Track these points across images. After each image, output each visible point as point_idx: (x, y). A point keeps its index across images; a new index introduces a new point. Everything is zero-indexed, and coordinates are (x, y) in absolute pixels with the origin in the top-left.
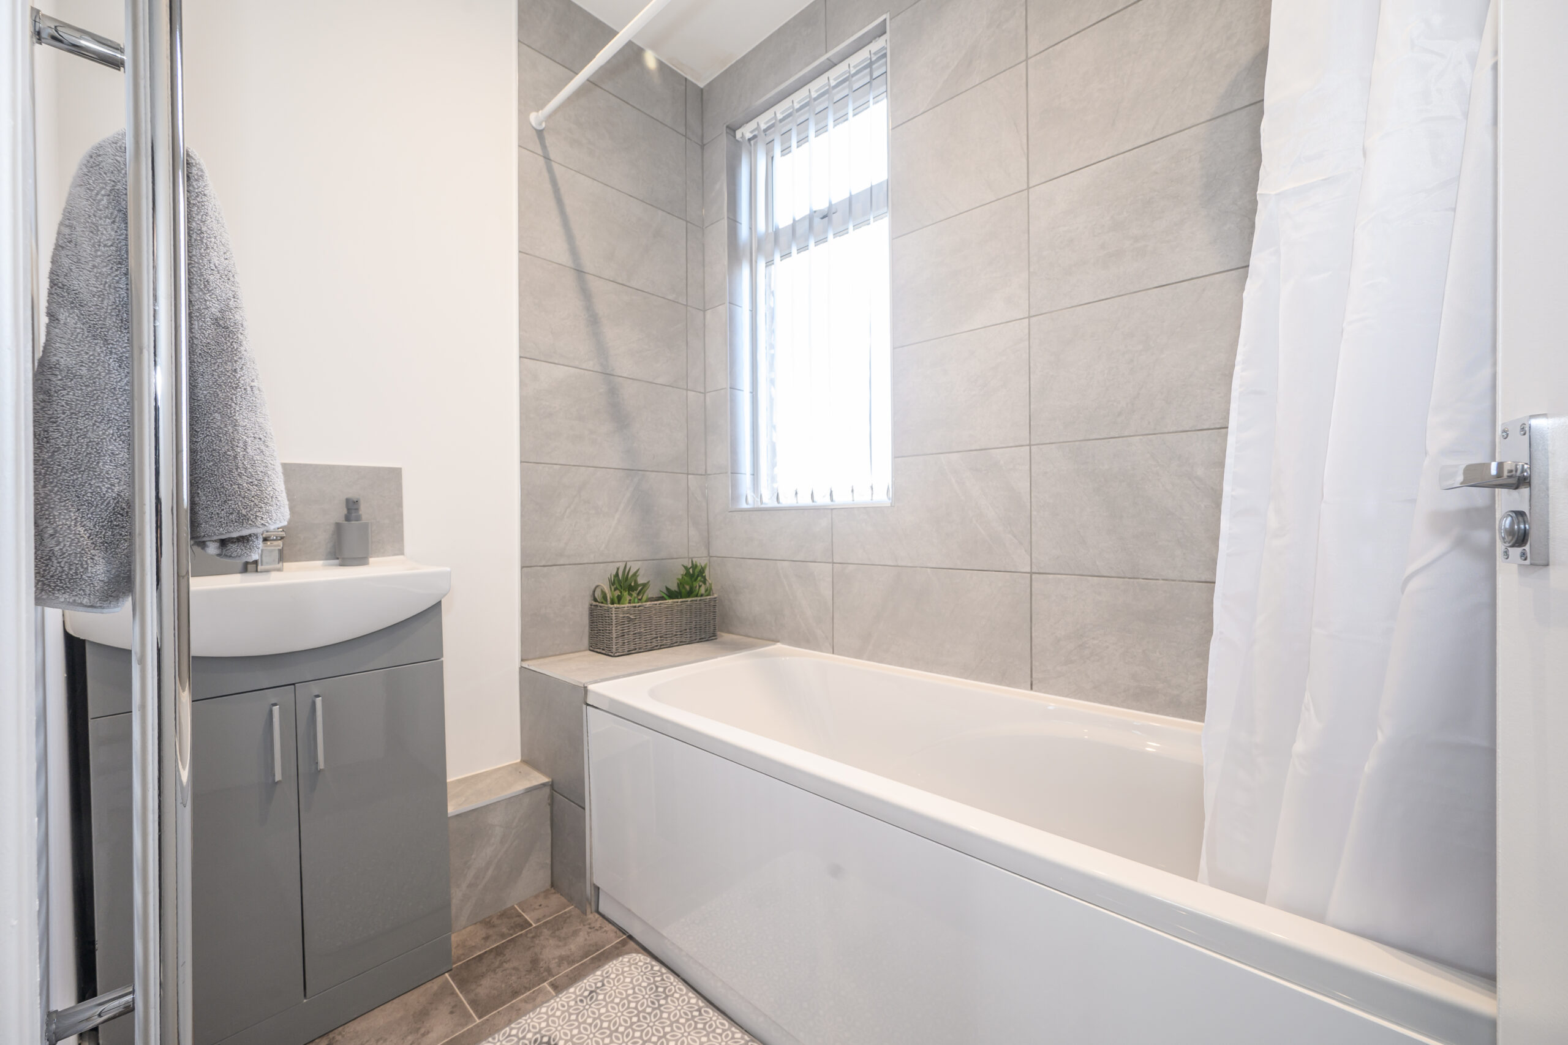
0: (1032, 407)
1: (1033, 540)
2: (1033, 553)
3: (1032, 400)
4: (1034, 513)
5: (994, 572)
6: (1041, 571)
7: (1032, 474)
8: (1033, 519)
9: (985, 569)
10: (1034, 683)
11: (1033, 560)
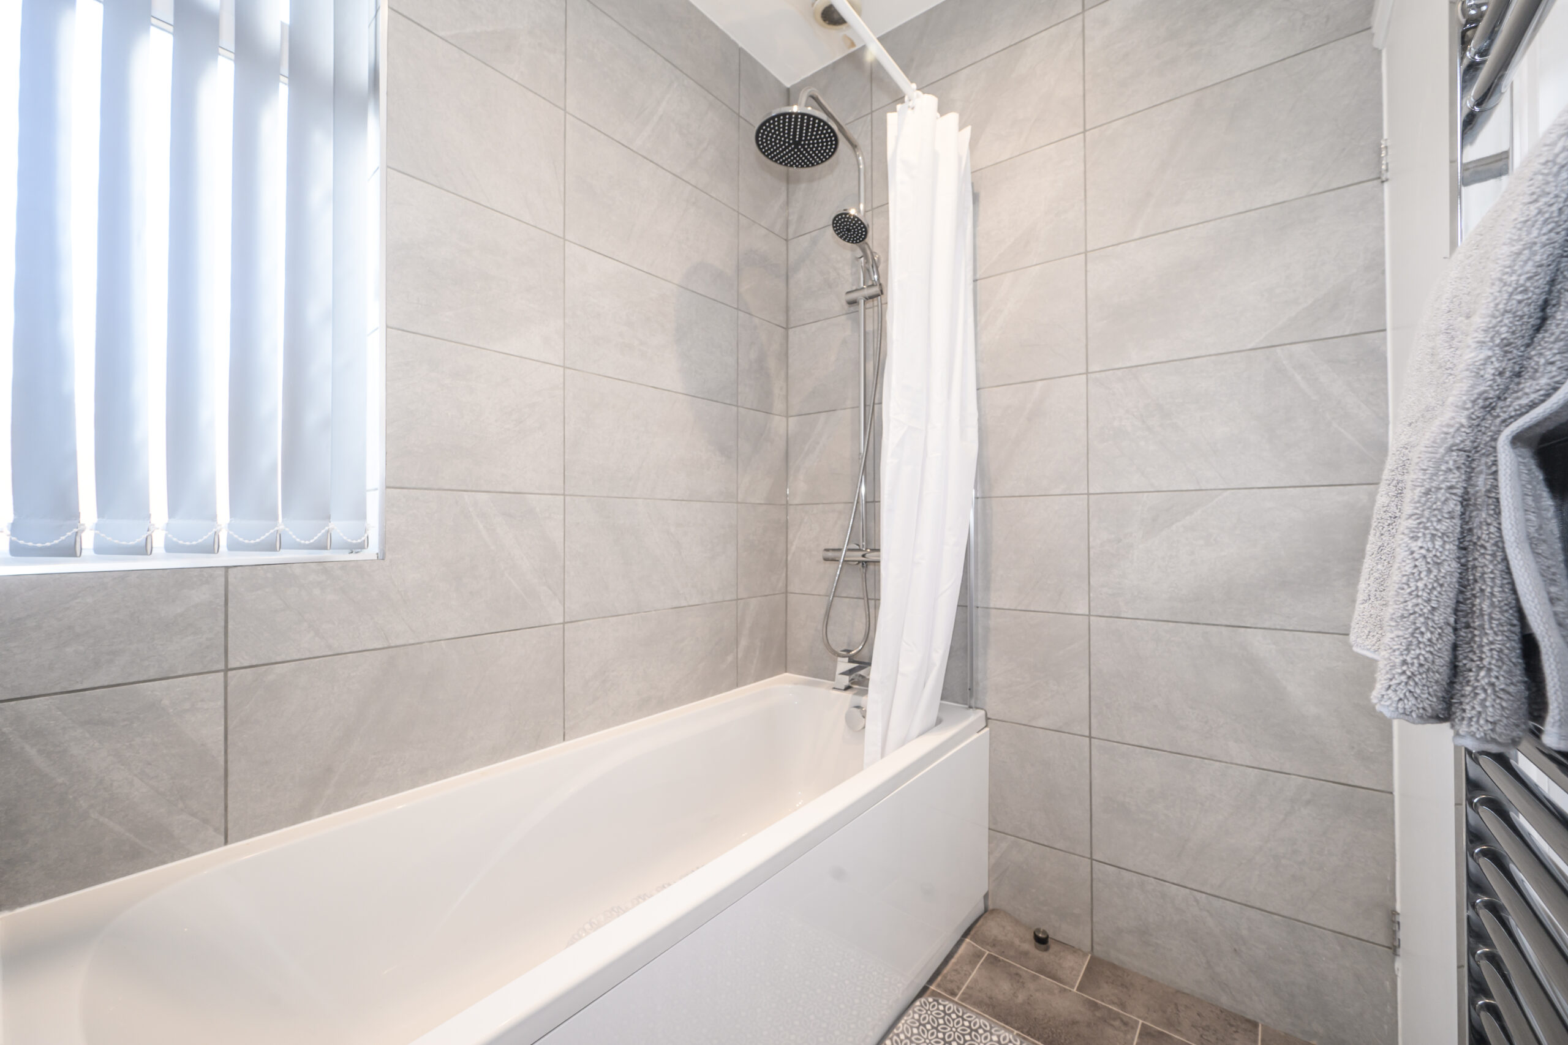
0: (566, 457)
1: (566, 590)
2: (566, 603)
3: (567, 451)
4: (567, 563)
5: (528, 630)
6: (573, 619)
7: (566, 524)
8: (566, 569)
9: (519, 628)
10: (566, 734)
11: (566, 610)
